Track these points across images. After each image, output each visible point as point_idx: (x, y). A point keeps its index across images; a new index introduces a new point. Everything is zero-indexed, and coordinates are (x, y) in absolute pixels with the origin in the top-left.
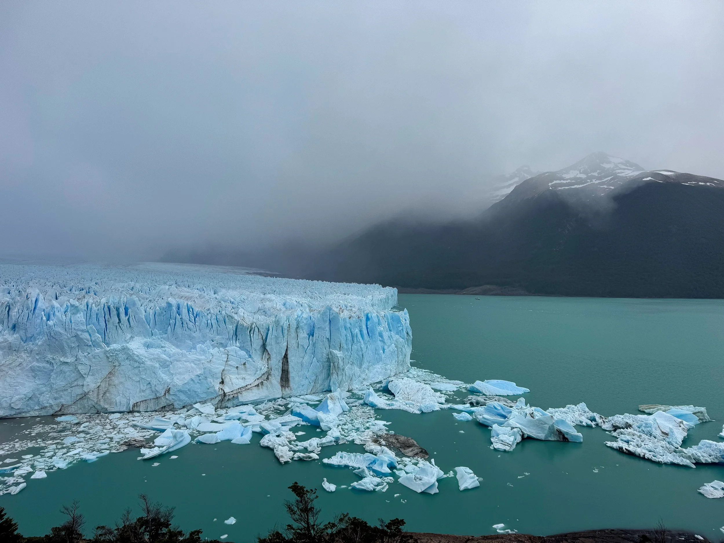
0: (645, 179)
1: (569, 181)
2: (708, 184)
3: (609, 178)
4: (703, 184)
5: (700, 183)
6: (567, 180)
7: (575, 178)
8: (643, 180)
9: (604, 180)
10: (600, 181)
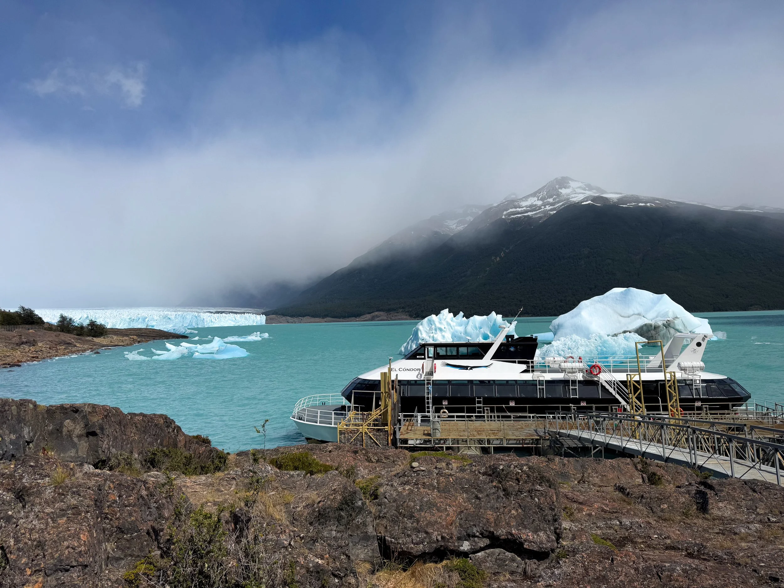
0: (585, 203)
1: (525, 208)
2: (648, 204)
3: (561, 204)
4: (643, 204)
5: (640, 204)
6: (522, 207)
7: (531, 206)
8: (583, 204)
9: (556, 206)
10: (552, 207)
